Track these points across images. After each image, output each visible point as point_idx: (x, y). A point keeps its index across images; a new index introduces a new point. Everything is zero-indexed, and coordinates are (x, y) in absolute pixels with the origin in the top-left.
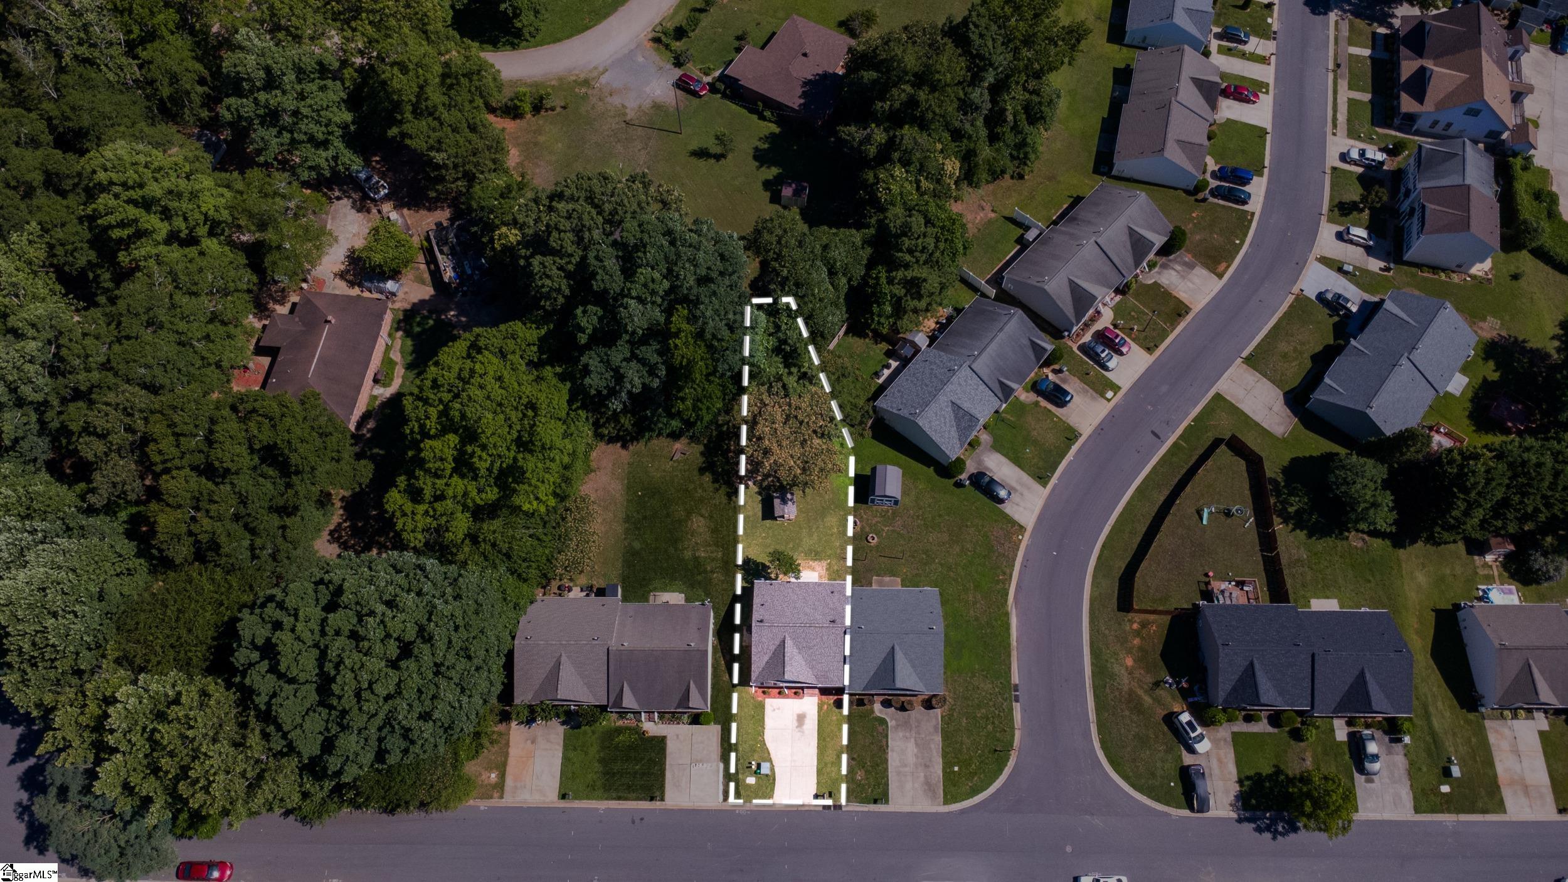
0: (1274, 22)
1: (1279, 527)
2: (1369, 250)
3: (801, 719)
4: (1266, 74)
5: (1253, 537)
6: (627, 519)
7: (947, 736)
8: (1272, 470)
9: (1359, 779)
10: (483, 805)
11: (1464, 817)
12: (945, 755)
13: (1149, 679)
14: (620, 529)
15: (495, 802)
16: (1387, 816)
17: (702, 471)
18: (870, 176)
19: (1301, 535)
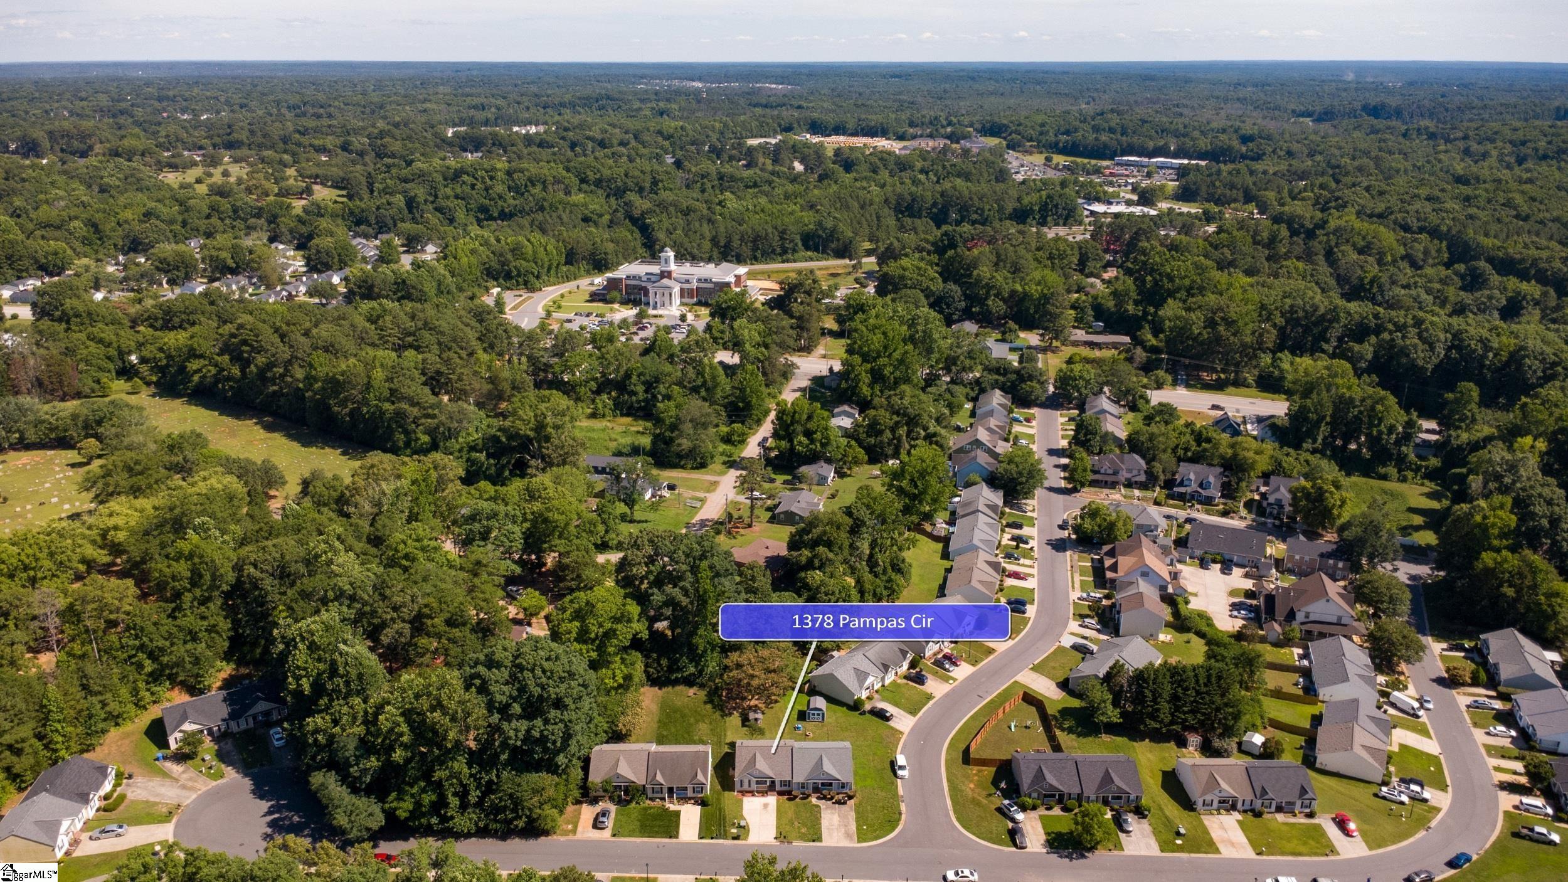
0: (1036, 554)
1: (1058, 733)
2: (1098, 631)
3: (766, 806)
4: (1034, 571)
5: (1044, 737)
6: (659, 721)
7: (857, 812)
8: (1051, 710)
9: (1122, 835)
10: (562, 839)
11: (1193, 855)
12: (857, 821)
13: (985, 793)
14: (656, 726)
15: (571, 837)
16: (1143, 853)
17: (705, 703)
18: (803, 575)
19: (1073, 736)
